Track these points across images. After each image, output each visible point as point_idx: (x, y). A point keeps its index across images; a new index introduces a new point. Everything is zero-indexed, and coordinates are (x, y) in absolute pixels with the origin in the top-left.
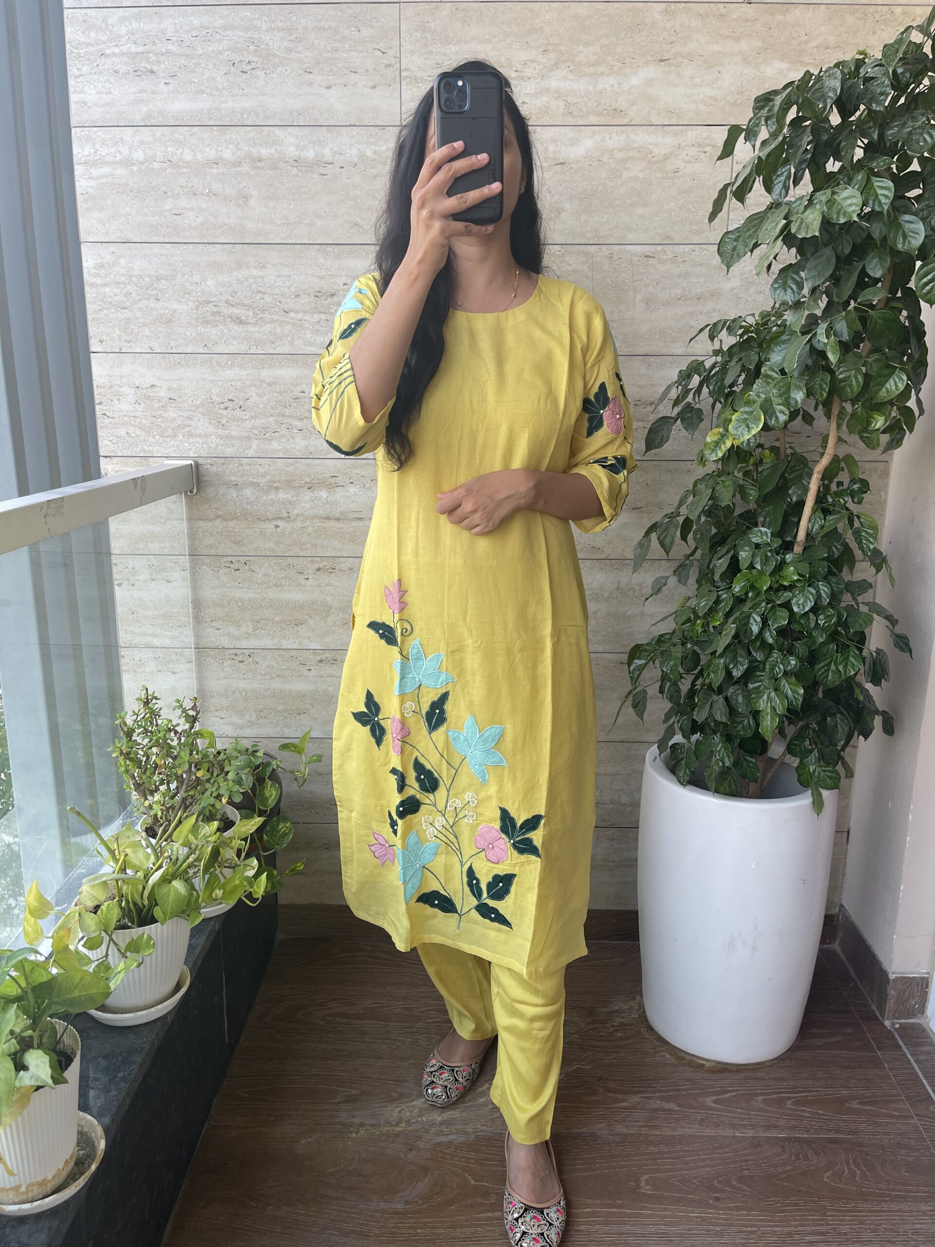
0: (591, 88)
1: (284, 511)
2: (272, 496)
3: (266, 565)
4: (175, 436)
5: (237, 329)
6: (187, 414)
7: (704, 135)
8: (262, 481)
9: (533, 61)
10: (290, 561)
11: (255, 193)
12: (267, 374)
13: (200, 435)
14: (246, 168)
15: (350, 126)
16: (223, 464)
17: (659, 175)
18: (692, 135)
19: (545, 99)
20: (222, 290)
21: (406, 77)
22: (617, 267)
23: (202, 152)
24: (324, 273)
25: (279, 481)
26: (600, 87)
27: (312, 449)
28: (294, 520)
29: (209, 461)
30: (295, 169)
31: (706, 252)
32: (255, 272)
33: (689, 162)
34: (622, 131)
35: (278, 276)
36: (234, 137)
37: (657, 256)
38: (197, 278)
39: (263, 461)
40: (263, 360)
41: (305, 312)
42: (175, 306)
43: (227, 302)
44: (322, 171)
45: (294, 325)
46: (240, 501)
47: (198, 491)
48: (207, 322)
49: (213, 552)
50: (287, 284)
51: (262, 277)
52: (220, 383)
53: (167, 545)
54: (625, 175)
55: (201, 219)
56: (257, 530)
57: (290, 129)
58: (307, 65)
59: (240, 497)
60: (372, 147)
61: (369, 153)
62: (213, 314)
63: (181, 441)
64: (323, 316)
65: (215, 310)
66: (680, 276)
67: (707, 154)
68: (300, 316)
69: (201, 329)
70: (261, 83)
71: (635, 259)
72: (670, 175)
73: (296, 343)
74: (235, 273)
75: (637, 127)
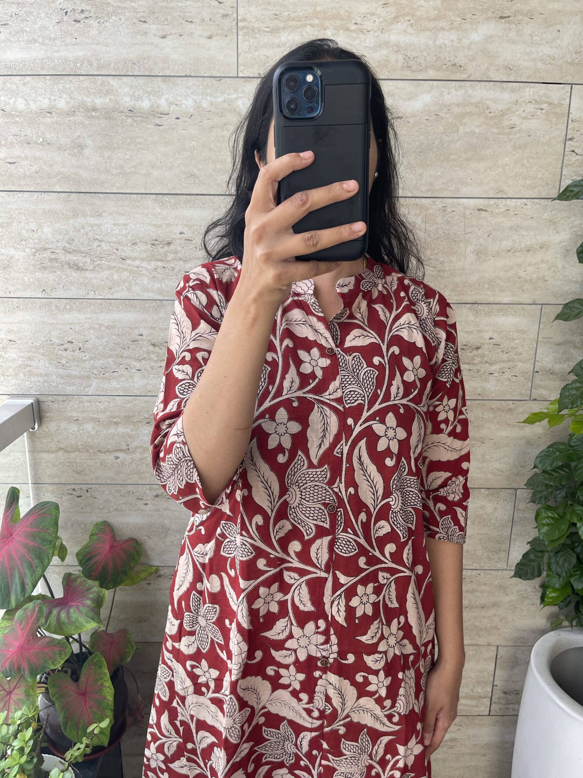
0: (431, 43)
1: (124, 444)
2: (112, 430)
3: (107, 492)
4: (16, 375)
5: (75, 275)
6: (27, 355)
7: (541, 93)
8: (102, 417)
9: (373, 14)
10: (130, 488)
11: (89, 142)
12: (105, 318)
13: (41, 375)
14: (79, 117)
15: (186, 76)
16: (64, 401)
17: (495, 130)
18: (529, 92)
19: (384, 52)
20: (60, 237)
21: (243, 28)
22: (450, 220)
23: (35, 101)
24: (160, 223)
25: (119, 417)
26: (439, 42)
27: (150, 387)
28: (133, 452)
29: (50, 398)
30: (129, 120)
31: (538, 206)
32: (92, 221)
33: (525, 118)
34: (460, 87)
35: (114, 225)
36: (67, 86)
37: (489, 210)
38: (33, 226)
39: (103, 399)
40: (101, 305)
41: (143, 260)
42: (12, 252)
43: (64, 249)
44: (158, 121)
45: (131, 272)
46: (81, 434)
47: (40, 426)
48: (45, 268)
49: (56, 480)
50: (124, 232)
51: (99, 226)
52: (60, 326)
53: (12, 474)
54: (462, 130)
55: (35, 168)
56: (98, 461)
57: (124, 79)
58: (142, 14)
59: (81, 432)
60: (209, 98)
61: (205, 104)
62: (51, 260)
63: (22, 380)
64: (160, 264)
65: (53, 257)
66: (511, 228)
67: (544, 111)
68: (137, 263)
69: (38, 275)
70: (94, 32)
71: (468, 212)
72: (507, 131)
73: (133, 289)
74: (71, 221)
75: (475, 83)
